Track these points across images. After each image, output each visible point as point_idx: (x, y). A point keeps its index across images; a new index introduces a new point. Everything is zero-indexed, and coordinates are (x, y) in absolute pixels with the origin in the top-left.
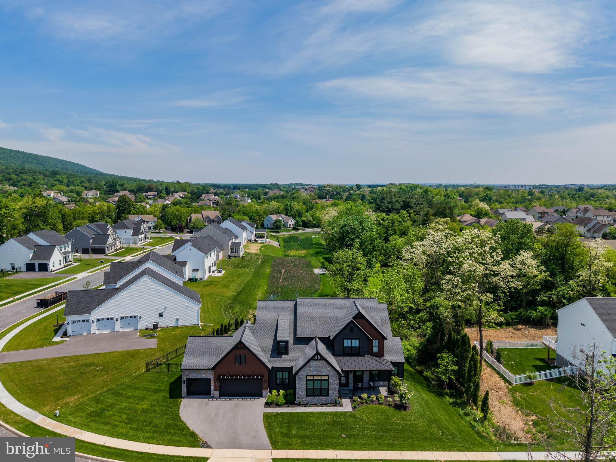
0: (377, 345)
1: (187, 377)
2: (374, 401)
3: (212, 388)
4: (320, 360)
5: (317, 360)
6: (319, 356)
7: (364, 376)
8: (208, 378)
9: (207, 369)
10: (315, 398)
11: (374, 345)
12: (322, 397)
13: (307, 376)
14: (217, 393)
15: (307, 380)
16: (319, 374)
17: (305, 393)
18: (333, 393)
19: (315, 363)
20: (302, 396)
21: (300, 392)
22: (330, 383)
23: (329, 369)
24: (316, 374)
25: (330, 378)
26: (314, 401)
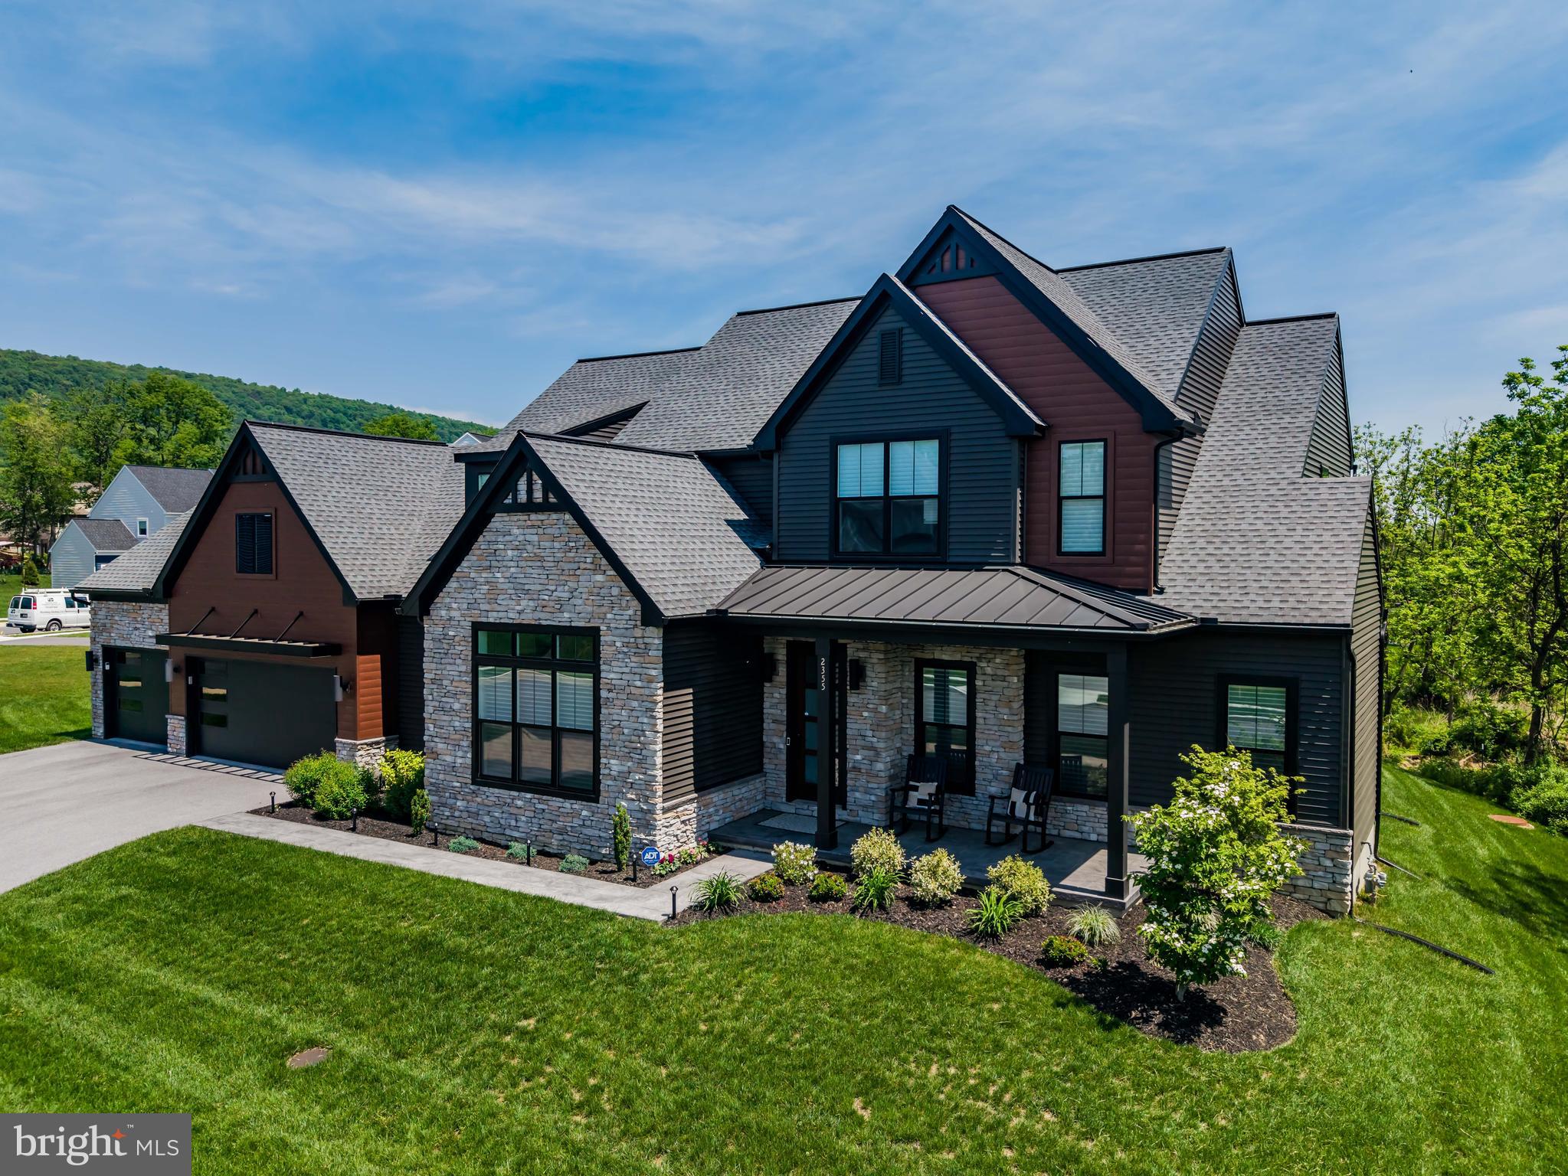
0: (1095, 487)
2: (942, 904)
4: (545, 507)
5: (530, 507)
6: (538, 483)
7: (985, 745)
10: (516, 798)
11: (1070, 485)
12: (556, 802)
13: (477, 627)
15: (477, 660)
16: (542, 615)
17: (469, 761)
18: (624, 776)
19: (516, 531)
20: (448, 778)
21: (440, 746)
22: (604, 694)
23: (599, 578)
24: (528, 618)
25: (606, 652)
26: (513, 823)
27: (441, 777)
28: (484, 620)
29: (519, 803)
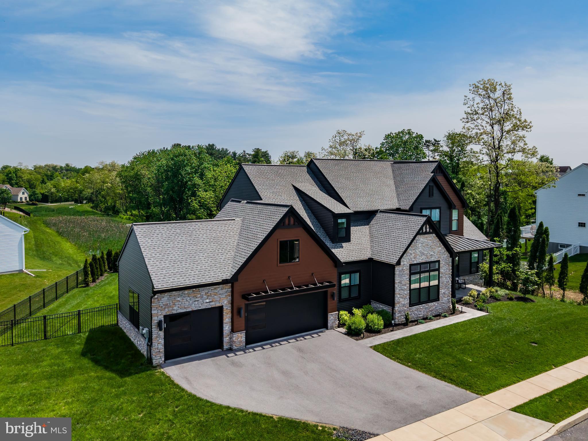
1: (166, 312)
3: (227, 328)
4: (429, 233)
5: (426, 233)
8: (218, 305)
9: (219, 280)
10: (421, 307)
11: (453, 218)
13: (411, 265)
14: (240, 337)
15: (411, 274)
16: (427, 259)
17: (409, 301)
18: (444, 293)
19: (422, 239)
20: (403, 308)
21: (401, 300)
22: (441, 275)
23: (440, 248)
24: (424, 261)
25: (441, 265)
26: (420, 313)
27: (401, 308)
28: (413, 263)
29: (422, 307)
